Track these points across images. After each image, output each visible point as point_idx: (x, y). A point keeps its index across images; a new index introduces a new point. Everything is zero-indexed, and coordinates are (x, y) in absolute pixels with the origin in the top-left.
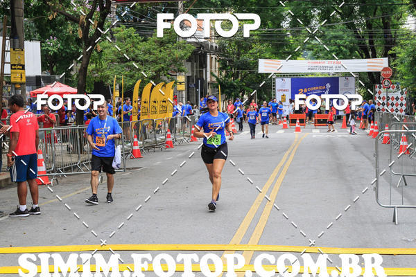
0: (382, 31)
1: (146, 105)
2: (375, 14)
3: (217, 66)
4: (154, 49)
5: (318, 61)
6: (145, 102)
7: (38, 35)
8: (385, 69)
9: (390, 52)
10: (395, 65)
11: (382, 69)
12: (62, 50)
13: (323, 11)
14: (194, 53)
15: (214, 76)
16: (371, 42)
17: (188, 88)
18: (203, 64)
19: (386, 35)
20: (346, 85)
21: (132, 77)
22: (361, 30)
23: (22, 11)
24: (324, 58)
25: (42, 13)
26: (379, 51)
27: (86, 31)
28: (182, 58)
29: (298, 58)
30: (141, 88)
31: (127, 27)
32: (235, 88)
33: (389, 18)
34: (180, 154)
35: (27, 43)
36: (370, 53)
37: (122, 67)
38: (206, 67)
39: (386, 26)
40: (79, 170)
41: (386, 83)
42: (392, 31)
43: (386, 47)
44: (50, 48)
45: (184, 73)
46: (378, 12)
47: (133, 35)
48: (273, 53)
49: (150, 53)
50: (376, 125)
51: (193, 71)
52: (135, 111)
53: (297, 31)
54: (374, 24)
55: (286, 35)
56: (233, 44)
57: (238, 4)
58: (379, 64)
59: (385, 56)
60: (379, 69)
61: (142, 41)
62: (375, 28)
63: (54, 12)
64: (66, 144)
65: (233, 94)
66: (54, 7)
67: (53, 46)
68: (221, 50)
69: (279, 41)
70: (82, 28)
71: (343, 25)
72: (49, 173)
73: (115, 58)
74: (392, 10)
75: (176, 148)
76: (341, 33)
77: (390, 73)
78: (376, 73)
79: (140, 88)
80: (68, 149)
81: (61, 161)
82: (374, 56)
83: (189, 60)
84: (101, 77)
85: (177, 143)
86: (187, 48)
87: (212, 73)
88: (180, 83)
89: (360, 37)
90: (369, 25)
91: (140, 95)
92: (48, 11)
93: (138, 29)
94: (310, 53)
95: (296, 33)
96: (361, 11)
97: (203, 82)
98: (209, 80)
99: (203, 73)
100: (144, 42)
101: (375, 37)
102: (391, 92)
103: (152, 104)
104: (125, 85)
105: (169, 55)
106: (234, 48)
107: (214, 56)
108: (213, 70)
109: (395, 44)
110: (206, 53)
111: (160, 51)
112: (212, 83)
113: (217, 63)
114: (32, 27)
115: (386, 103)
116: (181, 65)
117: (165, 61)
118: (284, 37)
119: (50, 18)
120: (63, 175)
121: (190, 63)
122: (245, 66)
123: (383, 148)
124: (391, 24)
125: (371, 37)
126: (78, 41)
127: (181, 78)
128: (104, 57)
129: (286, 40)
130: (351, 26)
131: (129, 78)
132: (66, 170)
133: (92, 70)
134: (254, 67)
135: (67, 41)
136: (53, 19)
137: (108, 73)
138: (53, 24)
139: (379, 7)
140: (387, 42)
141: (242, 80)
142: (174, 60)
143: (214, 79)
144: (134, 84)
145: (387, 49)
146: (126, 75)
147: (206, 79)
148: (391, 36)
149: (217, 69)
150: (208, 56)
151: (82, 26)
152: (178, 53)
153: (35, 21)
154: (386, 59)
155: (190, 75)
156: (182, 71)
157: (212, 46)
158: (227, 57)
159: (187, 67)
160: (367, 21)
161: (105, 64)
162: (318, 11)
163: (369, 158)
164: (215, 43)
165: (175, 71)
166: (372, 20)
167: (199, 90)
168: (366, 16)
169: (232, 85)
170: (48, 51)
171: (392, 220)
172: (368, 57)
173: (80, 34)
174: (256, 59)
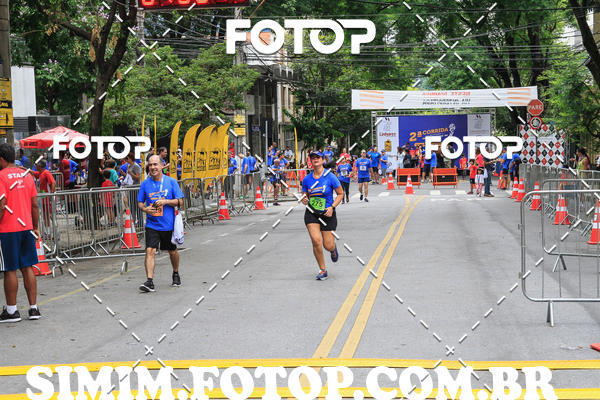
0: (527, 47)
1: (189, 158)
2: (517, 23)
3: (292, 101)
4: (200, 76)
5: (437, 91)
6: (188, 154)
7: (30, 58)
8: (533, 103)
9: (540, 78)
10: (547, 97)
11: (528, 102)
12: (66, 79)
13: (443, 20)
14: (259, 81)
15: (287, 114)
16: (513, 64)
17: (250, 133)
18: (271, 98)
19: (534, 53)
20: (478, 126)
21: (168, 117)
22: (498, 47)
23: (7, 23)
24: (445, 88)
25: (36, 26)
26: (524, 76)
27: (100, 51)
28: (240, 89)
29: (409, 88)
30: (182, 134)
31: (160, 45)
32: (318, 131)
33: (538, 30)
34: (240, 229)
35: (15, 70)
36: (512, 79)
37: (154, 104)
38: (276, 102)
39: (534, 40)
40: (93, 253)
41: (535, 123)
42: (543, 47)
43: (534, 71)
44: (48, 77)
45: (243, 111)
46: (522, 21)
47: (169, 56)
48: (372, 81)
49: (195, 83)
50: (521, 183)
51: (256, 108)
52: (173, 166)
53: (407, 49)
54: (517, 38)
55: (391, 55)
56: (314, 68)
57: (320, 11)
58: (524, 95)
59: (533, 84)
60: (525, 103)
61: (183, 65)
62: (518, 44)
63: (54, 23)
64: (73, 216)
65: (315, 140)
66: (54, 17)
67: (53, 73)
68: (297, 77)
69: (381, 63)
70: (96, 47)
71: (473, 39)
72: (48, 257)
73: (144, 89)
74: (542, 18)
75: (233, 220)
76: (469, 51)
77: (540, 107)
78: (520, 108)
79: (180, 133)
80: (77, 223)
81: (66, 240)
82: (518, 84)
83: (252, 91)
84: (124, 117)
85: (234, 213)
86: (248, 74)
87: (284, 111)
88: (239, 126)
89: (496, 57)
90: (510, 40)
91: (181, 144)
92: (45, 22)
93: (177, 48)
94: (425, 80)
95: (405, 52)
96: (497, 19)
97: (272, 123)
98: (280, 120)
99: (271, 111)
100: (186, 67)
101: (519, 56)
102: (541, 135)
103: (198, 155)
104: (159, 129)
105: (222, 85)
106: (317, 75)
107: (287, 86)
108: (286, 106)
109: (547, 66)
110: (275, 82)
111: (210, 80)
112: (285, 125)
113: (292, 96)
114: (21, 46)
115: (535, 151)
116: (239, 99)
117: (216, 94)
118: (387, 57)
119: (48, 32)
120: (69, 261)
121: (252, 97)
122: (332, 99)
123: (532, 216)
124: (541, 37)
125: (511, 57)
126: (90, 66)
127: (240, 118)
128: (127, 89)
129: (390, 62)
130: (483, 41)
131: (164, 119)
132: (75, 253)
133: (111, 108)
134: (345, 102)
135: (73, 65)
136: (53, 34)
137: (134, 111)
138: (52, 41)
139: (523, 14)
140: (536, 64)
141: (328, 120)
142: (229, 93)
143: (288, 119)
144: (172, 127)
145: (536, 73)
146: (160, 115)
147: (276, 118)
148: (542, 55)
149: (292, 105)
150: (279, 86)
151: (95, 44)
152: (235, 82)
153: (26, 38)
154: (534, 89)
155: (253, 113)
156: (240, 108)
157: (284, 72)
158: (306, 87)
159: (248, 101)
160: (506, 35)
161: (129, 100)
162: (436, 20)
163: (511, 232)
164: (288, 67)
165: (231, 108)
166: (514, 33)
167: (266, 135)
168: (506, 26)
169: (313, 127)
170: (46, 80)
171: (546, 319)
172: (508, 85)
173: (92, 56)
174: (348, 89)
